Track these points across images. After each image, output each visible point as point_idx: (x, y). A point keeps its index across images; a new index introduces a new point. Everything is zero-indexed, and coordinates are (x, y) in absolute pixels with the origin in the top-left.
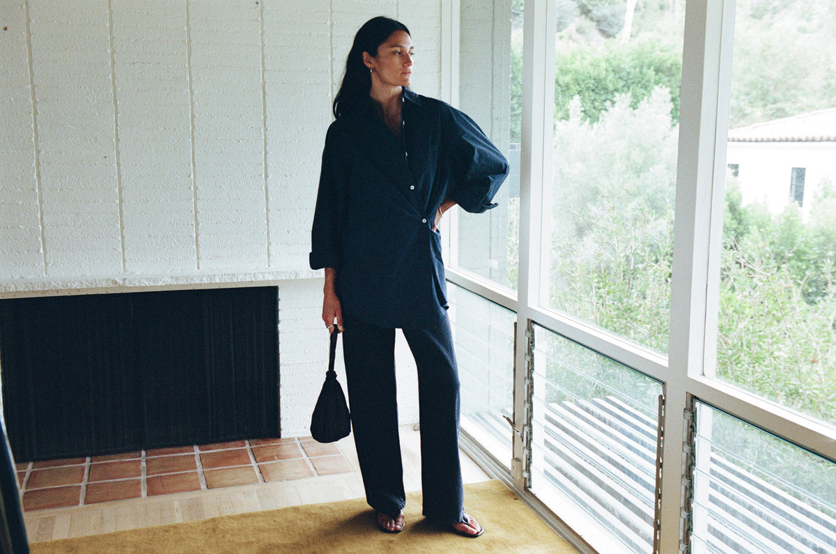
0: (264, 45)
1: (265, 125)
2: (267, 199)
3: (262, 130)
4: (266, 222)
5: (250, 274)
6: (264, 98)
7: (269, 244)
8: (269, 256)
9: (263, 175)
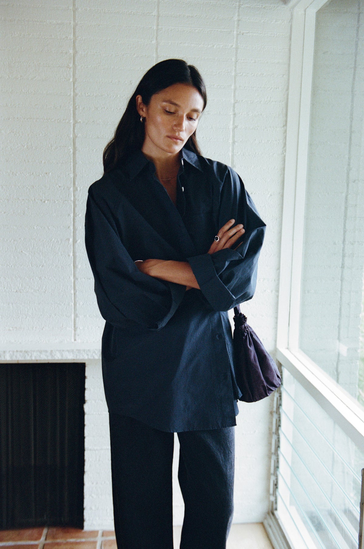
0: (75, 95)
1: (74, 184)
2: (75, 266)
3: (72, 189)
4: (72, 292)
5: (46, 351)
6: (74, 154)
7: (76, 316)
8: (75, 329)
9: (71, 240)
